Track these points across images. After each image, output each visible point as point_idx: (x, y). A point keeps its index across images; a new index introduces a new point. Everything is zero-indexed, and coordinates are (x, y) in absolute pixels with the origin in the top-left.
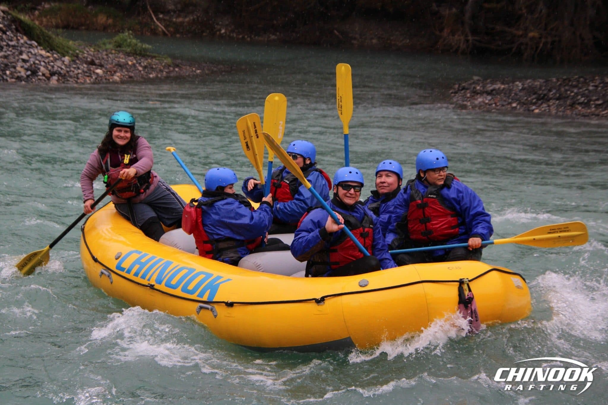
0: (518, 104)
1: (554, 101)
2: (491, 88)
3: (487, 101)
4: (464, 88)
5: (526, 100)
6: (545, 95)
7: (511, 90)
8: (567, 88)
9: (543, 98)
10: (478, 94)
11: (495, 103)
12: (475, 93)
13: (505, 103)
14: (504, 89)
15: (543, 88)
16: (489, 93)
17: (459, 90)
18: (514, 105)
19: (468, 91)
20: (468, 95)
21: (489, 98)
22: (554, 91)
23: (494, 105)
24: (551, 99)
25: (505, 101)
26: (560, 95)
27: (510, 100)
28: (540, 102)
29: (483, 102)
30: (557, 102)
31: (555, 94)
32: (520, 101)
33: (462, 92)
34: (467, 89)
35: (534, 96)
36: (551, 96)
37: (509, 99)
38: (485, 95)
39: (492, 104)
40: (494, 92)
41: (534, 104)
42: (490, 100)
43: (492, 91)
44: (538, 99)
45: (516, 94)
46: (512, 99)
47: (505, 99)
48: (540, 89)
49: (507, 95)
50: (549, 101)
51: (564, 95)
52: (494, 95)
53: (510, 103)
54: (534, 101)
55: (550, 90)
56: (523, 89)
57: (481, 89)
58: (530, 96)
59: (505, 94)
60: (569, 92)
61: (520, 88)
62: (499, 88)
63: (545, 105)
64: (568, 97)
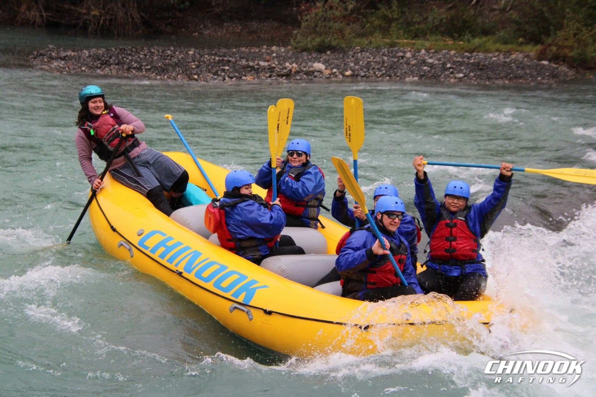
0: (86, 68)
1: (114, 66)
2: (64, 55)
3: (61, 65)
4: (41, 55)
5: (93, 64)
6: (107, 61)
7: (80, 57)
8: (123, 56)
9: (106, 64)
10: (53, 59)
11: (68, 67)
12: (51, 58)
13: (75, 67)
14: (74, 56)
15: (105, 56)
16: (63, 59)
17: (37, 56)
18: (83, 68)
19: (45, 57)
20: (46, 60)
21: (63, 62)
22: (114, 58)
23: (67, 69)
24: (112, 64)
25: (76, 65)
26: (118, 61)
27: (80, 65)
28: (103, 67)
29: (59, 66)
30: (117, 66)
31: (115, 60)
32: (88, 65)
33: (41, 57)
34: (44, 55)
35: (98, 62)
36: (111, 62)
37: (79, 63)
38: (59, 60)
39: (65, 68)
40: (67, 58)
41: (99, 68)
42: (63, 65)
43: (65, 57)
44: (102, 64)
45: (84, 60)
46: (81, 64)
47: (75, 63)
48: (103, 56)
49: (78, 61)
50: (110, 66)
51: (122, 61)
52: (66, 60)
53: (80, 67)
54: (99, 65)
55: (111, 58)
56: (90, 56)
57: (56, 55)
58: (95, 62)
59: (76, 59)
60: (125, 59)
61: (87, 55)
62: (70, 55)
63: (107, 69)
64: (124, 63)
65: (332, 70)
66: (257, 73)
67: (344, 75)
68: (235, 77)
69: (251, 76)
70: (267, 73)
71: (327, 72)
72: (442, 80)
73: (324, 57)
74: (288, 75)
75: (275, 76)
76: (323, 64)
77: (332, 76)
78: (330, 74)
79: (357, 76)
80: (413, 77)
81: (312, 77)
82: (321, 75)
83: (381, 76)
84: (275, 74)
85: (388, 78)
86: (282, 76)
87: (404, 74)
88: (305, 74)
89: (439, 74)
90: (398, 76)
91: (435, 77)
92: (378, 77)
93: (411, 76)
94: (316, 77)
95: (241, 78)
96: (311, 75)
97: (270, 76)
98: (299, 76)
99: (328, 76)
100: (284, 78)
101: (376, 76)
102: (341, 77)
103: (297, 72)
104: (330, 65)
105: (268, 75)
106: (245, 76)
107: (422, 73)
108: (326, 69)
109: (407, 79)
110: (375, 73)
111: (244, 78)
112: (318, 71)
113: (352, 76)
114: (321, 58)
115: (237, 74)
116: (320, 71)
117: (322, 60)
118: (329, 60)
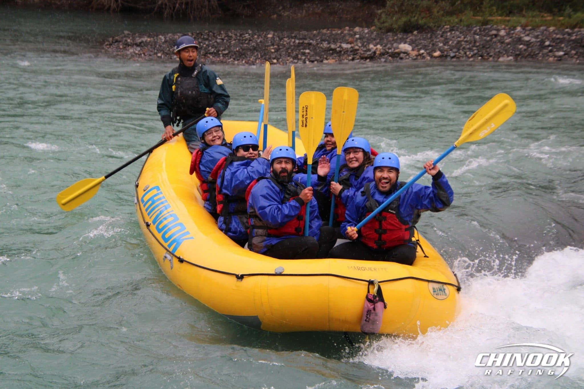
0: (162, 54)
2: (140, 41)
3: (137, 52)
4: (117, 41)
5: (169, 50)
7: (156, 43)
10: (129, 45)
11: (144, 54)
12: (127, 45)
13: (152, 53)
14: (150, 41)
16: (138, 45)
17: (113, 42)
18: (159, 55)
19: (121, 43)
20: (121, 47)
21: (139, 49)
25: (152, 51)
29: (134, 52)
32: (164, 51)
33: (116, 44)
37: (155, 50)
38: (135, 46)
39: (141, 54)
40: (142, 44)
42: (139, 51)
43: (140, 43)
45: (160, 46)
46: (157, 50)
47: (151, 49)
49: (153, 47)
52: (142, 46)
53: (156, 54)
56: (166, 42)
57: (132, 42)
59: (151, 45)
61: (163, 41)
62: (146, 41)
65: (419, 51)
66: (339, 56)
67: (432, 57)
68: (316, 60)
69: (333, 59)
70: (349, 56)
71: (414, 53)
72: (540, 58)
73: (411, 37)
74: (372, 58)
75: (358, 59)
76: (409, 44)
77: (419, 57)
78: (416, 56)
79: (446, 56)
80: (508, 56)
81: (398, 59)
82: (407, 57)
83: (472, 56)
84: (358, 57)
85: (480, 58)
86: (366, 58)
87: (497, 53)
88: (390, 56)
89: (537, 52)
90: (491, 56)
91: (532, 57)
92: (469, 58)
93: (505, 56)
94: (401, 58)
95: (322, 61)
96: (397, 57)
97: (353, 59)
98: (384, 58)
99: (415, 57)
100: (368, 60)
101: (467, 56)
102: (429, 58)
103: (382, 55)
104: (417, 46)
105: (350, 58)
106: (327, 59)
107: (518, 53)
108: (413, 50)
109: (501, 59)
110: (465, 53)
111: (325, 61)
112: (404, 53)
113: (440, 57)
114: (407, 38)
115: (318, 58)
116: (406, 53)
117: (408, 40)
118: (416, 40)
